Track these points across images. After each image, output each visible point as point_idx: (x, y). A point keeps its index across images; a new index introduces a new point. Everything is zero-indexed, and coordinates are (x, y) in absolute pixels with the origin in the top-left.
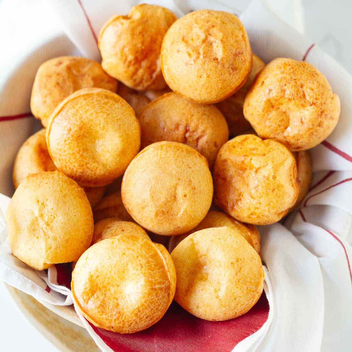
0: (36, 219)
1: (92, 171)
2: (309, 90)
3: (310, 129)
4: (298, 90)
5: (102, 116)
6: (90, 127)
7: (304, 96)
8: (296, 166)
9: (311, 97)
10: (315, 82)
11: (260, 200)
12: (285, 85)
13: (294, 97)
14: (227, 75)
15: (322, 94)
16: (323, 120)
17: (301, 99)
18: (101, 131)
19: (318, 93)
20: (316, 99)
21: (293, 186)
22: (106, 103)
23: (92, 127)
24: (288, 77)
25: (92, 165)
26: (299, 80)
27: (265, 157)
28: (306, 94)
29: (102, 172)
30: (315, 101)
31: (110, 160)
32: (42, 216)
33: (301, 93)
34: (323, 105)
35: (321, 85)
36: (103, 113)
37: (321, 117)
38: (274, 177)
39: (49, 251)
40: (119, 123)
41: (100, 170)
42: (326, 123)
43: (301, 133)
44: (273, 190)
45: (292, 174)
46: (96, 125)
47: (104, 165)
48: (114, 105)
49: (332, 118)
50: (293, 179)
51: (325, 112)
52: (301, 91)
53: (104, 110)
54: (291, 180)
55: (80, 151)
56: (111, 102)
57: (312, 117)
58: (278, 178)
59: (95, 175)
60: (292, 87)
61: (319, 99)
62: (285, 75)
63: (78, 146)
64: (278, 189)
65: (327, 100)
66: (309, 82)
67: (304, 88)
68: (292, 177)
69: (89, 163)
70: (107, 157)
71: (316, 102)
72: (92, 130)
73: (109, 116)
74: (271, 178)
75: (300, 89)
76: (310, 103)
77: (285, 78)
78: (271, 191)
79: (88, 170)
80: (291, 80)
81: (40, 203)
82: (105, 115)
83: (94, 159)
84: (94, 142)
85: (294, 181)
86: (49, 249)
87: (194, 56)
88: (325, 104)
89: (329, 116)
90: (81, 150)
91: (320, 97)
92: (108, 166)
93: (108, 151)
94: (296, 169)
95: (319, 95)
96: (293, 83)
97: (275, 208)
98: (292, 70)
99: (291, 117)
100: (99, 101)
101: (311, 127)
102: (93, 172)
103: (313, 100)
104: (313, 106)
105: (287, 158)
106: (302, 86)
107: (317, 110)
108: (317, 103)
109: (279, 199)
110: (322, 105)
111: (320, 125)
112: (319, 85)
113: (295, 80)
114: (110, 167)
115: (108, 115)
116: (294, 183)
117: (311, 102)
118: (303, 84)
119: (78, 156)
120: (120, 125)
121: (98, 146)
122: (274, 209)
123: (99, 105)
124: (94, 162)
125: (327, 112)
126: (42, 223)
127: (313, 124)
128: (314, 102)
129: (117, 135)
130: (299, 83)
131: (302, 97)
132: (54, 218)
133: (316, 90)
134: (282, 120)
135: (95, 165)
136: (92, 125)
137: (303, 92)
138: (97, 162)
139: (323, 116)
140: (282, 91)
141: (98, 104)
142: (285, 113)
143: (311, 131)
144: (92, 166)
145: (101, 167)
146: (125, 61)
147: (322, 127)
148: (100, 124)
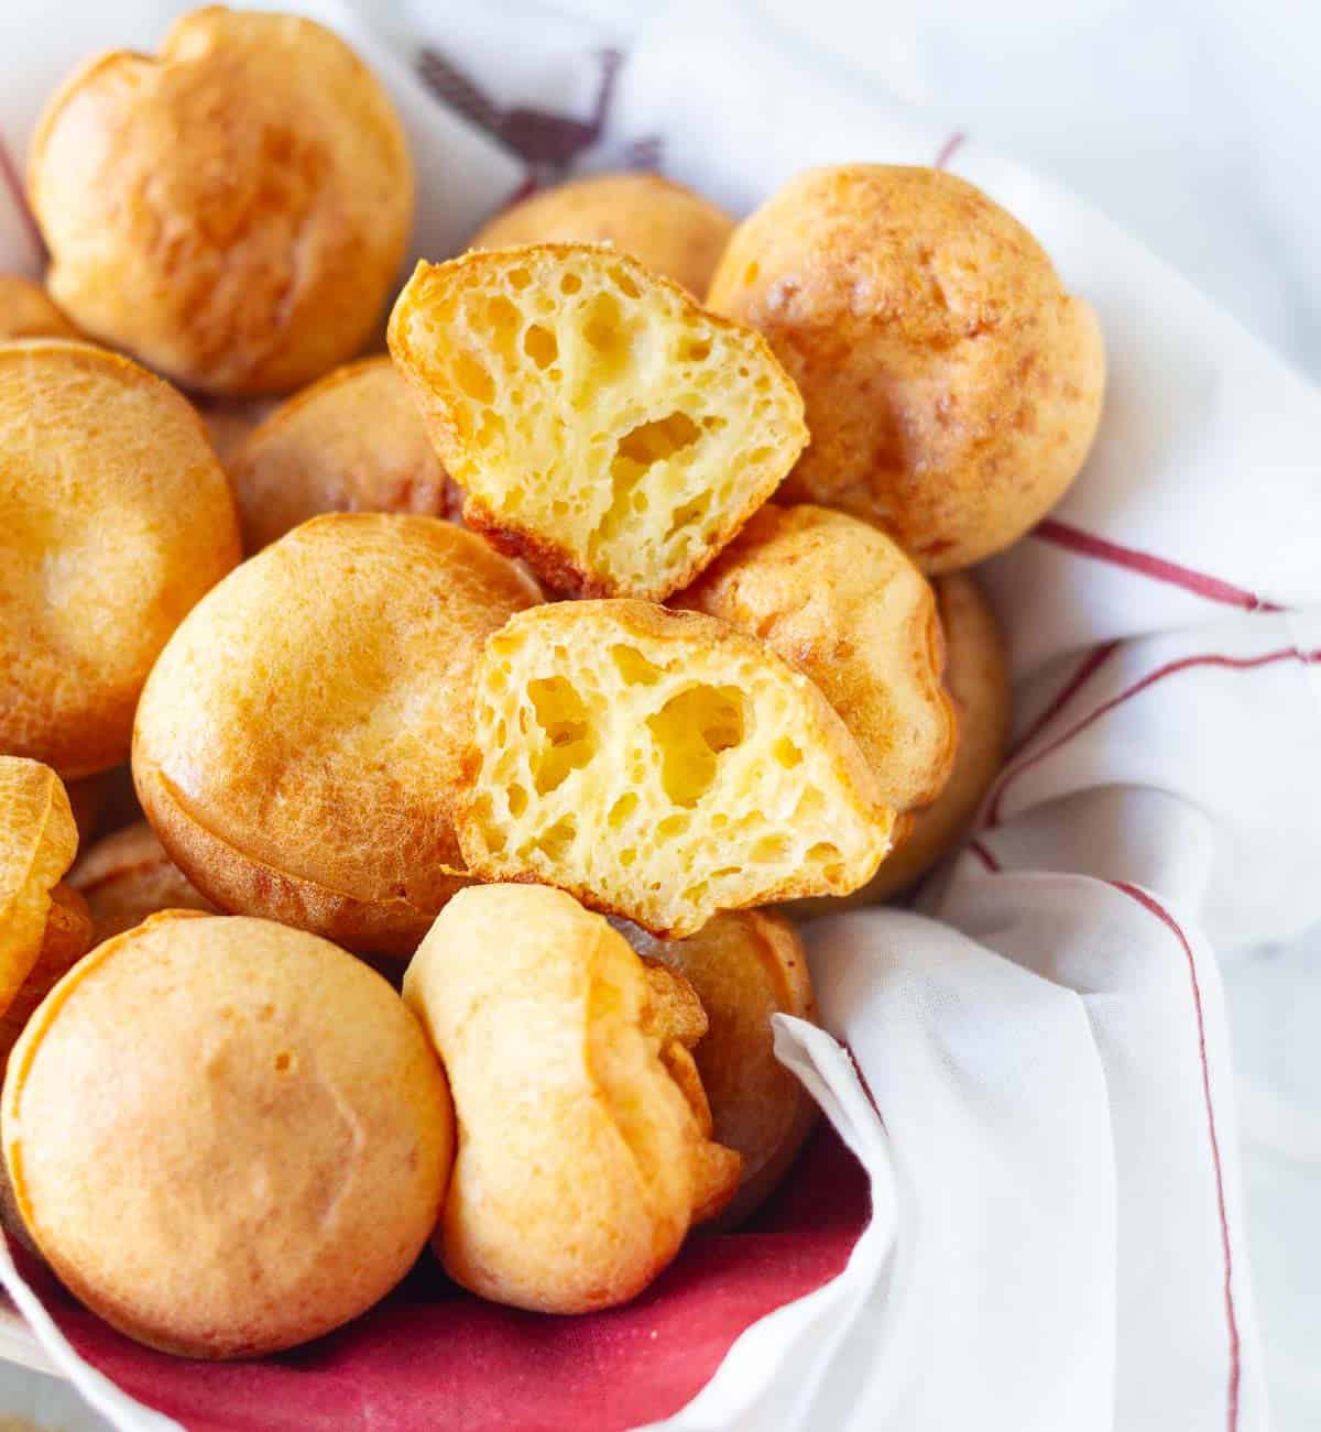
1: (32, 696)
2: (957, 272)
3: (978, 444)
4: (909, 277)
5: (67, 439)
6: (14, 494)
7: (939, 298)
8: (937, 619)
9: (968, 299)
10: (978, 234)
12: (852, 260)
13: (897, 304)
15: (1018, 282)
16: (1035, 396)
17: (928, 310)
18: (64, 511)
19: (998, 280)
20: (993, 304)
21: (930, 697)
22: (83, 388)
23: (23, 494)
24: (861, 226)
25: (33, 668)
26: (909, 233)
27: (797, 567)
28: (949, 292)
29: (81, 701)
30: (991, 314)
33: (926, 288)
34: (1027, 327)
35: (1005, 245)
36: (72, 427)
37: (1022, 384)
38: (840, 651)
40: (143, 470)
41: (71, 689)
42: (1048, 412)
44: (844, 711)
45: (925, 653)
46: (43, 484)
47: (83, 665)
48: (115, 393)
49: (1073, 393)
50: (929, 671)
51: (1039, 361)
52: (922, 277)
53: (72, 413)
54: (919, 675)
56: (104, 382)
57: (983, 387)
58: (860, 655)
59: (47, 715)
60: (881, 263)
61: (1004, 303)
62: (844, 220)
64: (863, 705)
65: (1040, 305)
66: (956, 238)
67: (937, 264)
68: (925, 662)
69: (16, 659)
70: (96, 629)
71: (992, 317)
72: (23, 504)
73: (97, 440)
74: (829, 655)
75: (921, 270)
76: (968, 325)
77: (846, 231)
79: (14, 690)
80: (876, 237)
82: (80, 438)
83: (41, 639)
84: (38, 566)
85: (933, 682)
88: (1033, 321)
89: (1057, 380)
91: (1008, 295)
92: (104, 672)
93: (101, 601)
94: (938, 632)
95: (1003, 287)
96: (885, 248)
98: (874, 197)
100: (49, 378)
101: (981, 433)
102: (37, 704)
103: (980, 309)
104: (981, 337)
105: (893, 574)
106: (925, 258)
107: (1000, 354)
108: (998, 320)
110: (1020, 327)
111: (1023, 420)
112: (1000, 247)
113: (892, 233)
114: (112, 675)
115: (93, 433)
116: (934, 690)
117: (973, 322)
118: (927, 249)
120: (148, 479)
121: (52, 580)
123: (48, 396)
124: (40, 653)
125: (1046, 359)
127: (993, 416)
128: (984, 320)
129: (139, 522)
130: (910, 245)
131: (931, 304)
133: (987, 267)
135: (46, 664)
136: (21, 483)
137: (933, 280)
138: (55, 652)
139: (1029, 379)
140: (838, 286)
141: (43, 392)
142: (866, 386)
143: (987, 452)
144: (31, 673)
145: (72, 676)
146: (153, 245)
147: (1032, 431)
148: (58, 478)
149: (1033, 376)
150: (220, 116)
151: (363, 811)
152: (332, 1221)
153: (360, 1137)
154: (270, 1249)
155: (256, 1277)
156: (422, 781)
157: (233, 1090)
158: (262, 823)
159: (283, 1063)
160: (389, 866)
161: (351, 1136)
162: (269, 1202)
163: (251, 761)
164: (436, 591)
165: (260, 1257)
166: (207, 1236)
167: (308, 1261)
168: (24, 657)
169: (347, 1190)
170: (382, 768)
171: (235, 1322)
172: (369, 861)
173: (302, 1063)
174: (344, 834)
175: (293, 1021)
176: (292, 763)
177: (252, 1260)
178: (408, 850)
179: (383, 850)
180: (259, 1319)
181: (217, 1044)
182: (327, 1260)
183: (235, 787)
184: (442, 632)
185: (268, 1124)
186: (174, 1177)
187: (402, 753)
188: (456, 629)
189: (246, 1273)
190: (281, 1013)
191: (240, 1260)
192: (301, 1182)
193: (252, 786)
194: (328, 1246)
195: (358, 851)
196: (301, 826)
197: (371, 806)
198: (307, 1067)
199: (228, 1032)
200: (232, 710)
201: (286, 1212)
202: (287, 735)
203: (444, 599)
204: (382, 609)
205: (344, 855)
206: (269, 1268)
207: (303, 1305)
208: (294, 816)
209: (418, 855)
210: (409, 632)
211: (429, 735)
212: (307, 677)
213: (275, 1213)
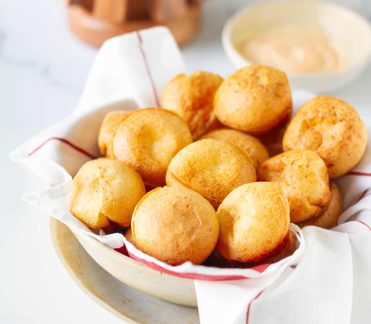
0: (97, 180)
1: (148, 166)
2: (339, 110)
3: (340, 142)
4: (330, 110)
5: (162, 121)
6: (150, 129)
7: (335, 114)
9: (341, 115)
10: (344, 105)
11: (294, 186)
12: (319, 107)
13: (326, 115)
14: (270, 98)
15: (351, 113)
16: (352, 134)
18: (159, 134)
19: (347, 112)
20: (346, 116)
23: (152, 129)
24: (322, 102)
25: (149, 161)
26: (331, 104)
28: (337, 113)
30: (345, 117)
31: (164, 159)
32: (102, 177)
33: (333, 113)
35: (349, 108)
36: (163, 119)
37: (349, 131)
38: (308, 166)
39: (105, 201)
40: (175, 128)
41: (156, 166)
43: (332, 147)
44: (306, 177)
46: (156, 128)
47: (159, 162)
49: (359, 137)
51: (353, 128)
55: (139, 147)
58: (310, 167)
60: (325, 108)
63: (138, 143)
64: (310, 176)
65: (354, 117)
66: (340, 106)
67: (335, 109)
70: (162, 156)
72: (151, 131)
74: (305, 167)
75: (332, 110)
76: (340, 119)
78: (304, 177)
79: (145, 165)
80: (324, 104)
81: (102, 169)
82: (164, 121)
83: (151, 157)
84: (153, 143)
86: (106, 200)
87: (243, 84)
88: (353, 120)
89: (356, 133)
90: (141, 146)
91: (349, 115)
93: (164, 151)
96: (326, 105)
97: (308, 192)
99: (324, 136)
101: (341, 140)
102: (149, 168)
103: (343, 117)
104: (342, 121)
106: (333, 108)
107: (346, 125)
108: (346, 119)
109: (311, 185)
110: (350, 120)
111: (349, 138)
113: (328, 103)
115: (167, 121)
119: (137, 151)
120: (176, 130)
121: (155, 147)
122: (306, 193)
124: (151, 159)
125: (355, 128)
126: (101, 181)
127: (343, 137)
129: (173, 137)
130: (331, 106)
131: (333, 115)
132: (113, 179)
133: (345, 110)
134: (316, 138)
135: (151, 161)
136: (152, 127)
138: (153, 159)
140: (316, 112)
142: (319, 133)
143: (341, 144)
145: (156, 164)
146: (183, 106)
147: (351, 141)
148: (159, 127)
149: (352, 130)
150: (200, 85)
151: (209, 183)
152: (194, 237)
153: (201, 223)
154: (181, 240)
155: (178, 246)
156: (221, 180)
157: (177, 210)
158: (189, 182)
159: (188, 206)
160: (212, 193)
161: (199, 223)
162: (182, 231)
163: (189, 171)
164: (230, 150)
165: (179, 242)
166: (169, 236)
167: (188, 244)
168: (147, 158)
169: (197, 232)
170: (214, 178)
171: (173, 257)
172: (209, 191)
173: (191, 207)
174: (205, 186)
175: (191, 199)
176: (197, 174)
177: (177, 242)
178: (217, 190)
179: (212, 189)
180: (177, 257)
181: (175, 201)
182: (192, 245)
183: (185, 175)
184: (230, 157)
185: (183, 217)
186: (164, 224)
187: (218, 176)
188: (232, 156)
189: (176, 246)
190: (188, 198)
191: (175, 242)
192: (189, 229)
193: (188, 176)
194: (192, 242)
195: (207, 189)
196: (197, 183)
197: (211, 182)
198: (192, 208)
199: (178, 199)
200: (186, 162)
201: (185, 234)
202: (197, 169)
203: (231, 152)
204: (218, 151)
205: (204, 189)
206: (180, 245)
207: (186, 254)
208: (196, 181)
209: (218, 192)
210: (223, 155)
211: (224, 173)
212: (202, 160)
213: (183, 233)
